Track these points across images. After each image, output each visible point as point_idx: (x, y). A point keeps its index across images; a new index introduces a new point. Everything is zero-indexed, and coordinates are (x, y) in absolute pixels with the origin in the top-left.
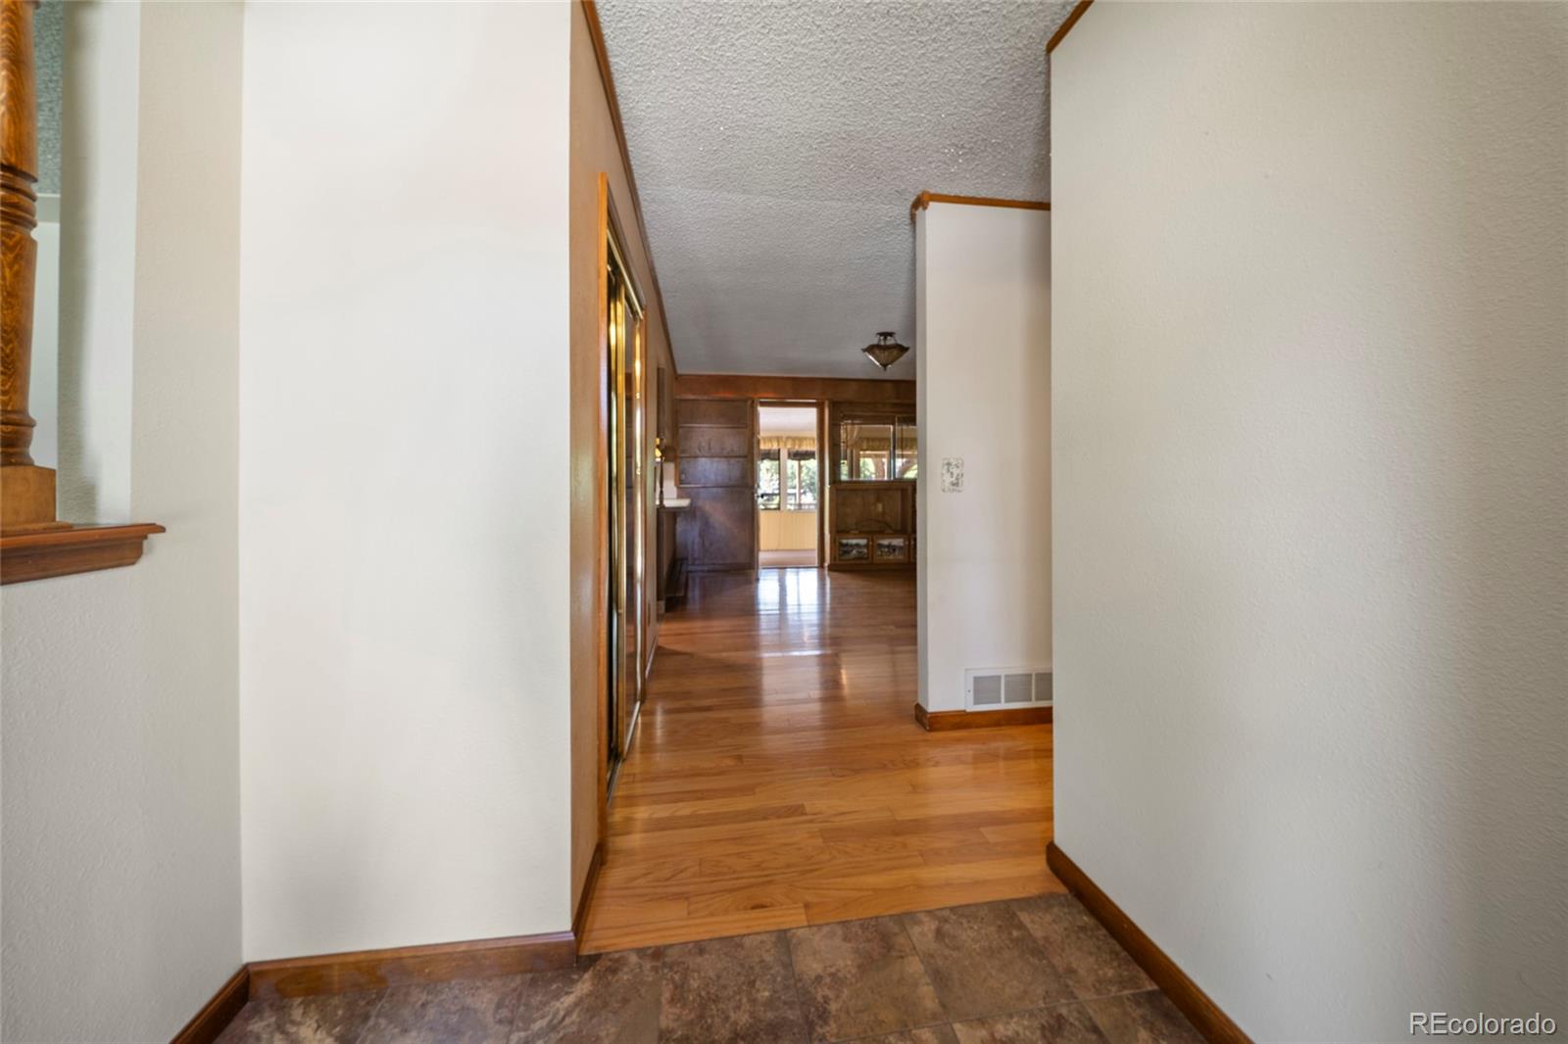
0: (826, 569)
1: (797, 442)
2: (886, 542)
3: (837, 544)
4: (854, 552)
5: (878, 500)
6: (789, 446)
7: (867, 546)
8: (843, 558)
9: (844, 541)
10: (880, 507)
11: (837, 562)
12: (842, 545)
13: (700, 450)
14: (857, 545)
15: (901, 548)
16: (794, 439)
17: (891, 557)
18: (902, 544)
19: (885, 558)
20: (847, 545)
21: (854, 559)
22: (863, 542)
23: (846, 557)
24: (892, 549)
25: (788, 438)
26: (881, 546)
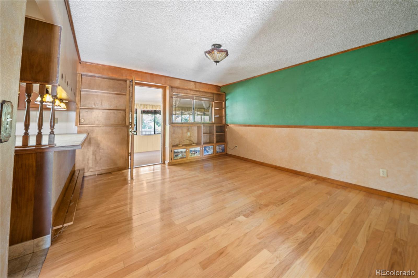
0: (167, 164)
1: (145, 106)
2: (193, 149)
3: (173, 152)
4: (180, 155)
5: (188, 130)
6: (142, 108)
7: (186, 152)
8: (175, 158)
9: (176, 151)
10: (189, 134)
11: (173, 161)
12: (175, 152)
13: (95, 105)
14: (181, 152)
15: (199, 151)
16: (144, 105)
17: (195, 156)
18: (199, 150)
19: (193, 156)
20: (177, 152)
21: (180, 158)
22: (184, 150)
23: (177, 158)
24: (196, 152)
25: (141, 104)
26: (191, 151)
